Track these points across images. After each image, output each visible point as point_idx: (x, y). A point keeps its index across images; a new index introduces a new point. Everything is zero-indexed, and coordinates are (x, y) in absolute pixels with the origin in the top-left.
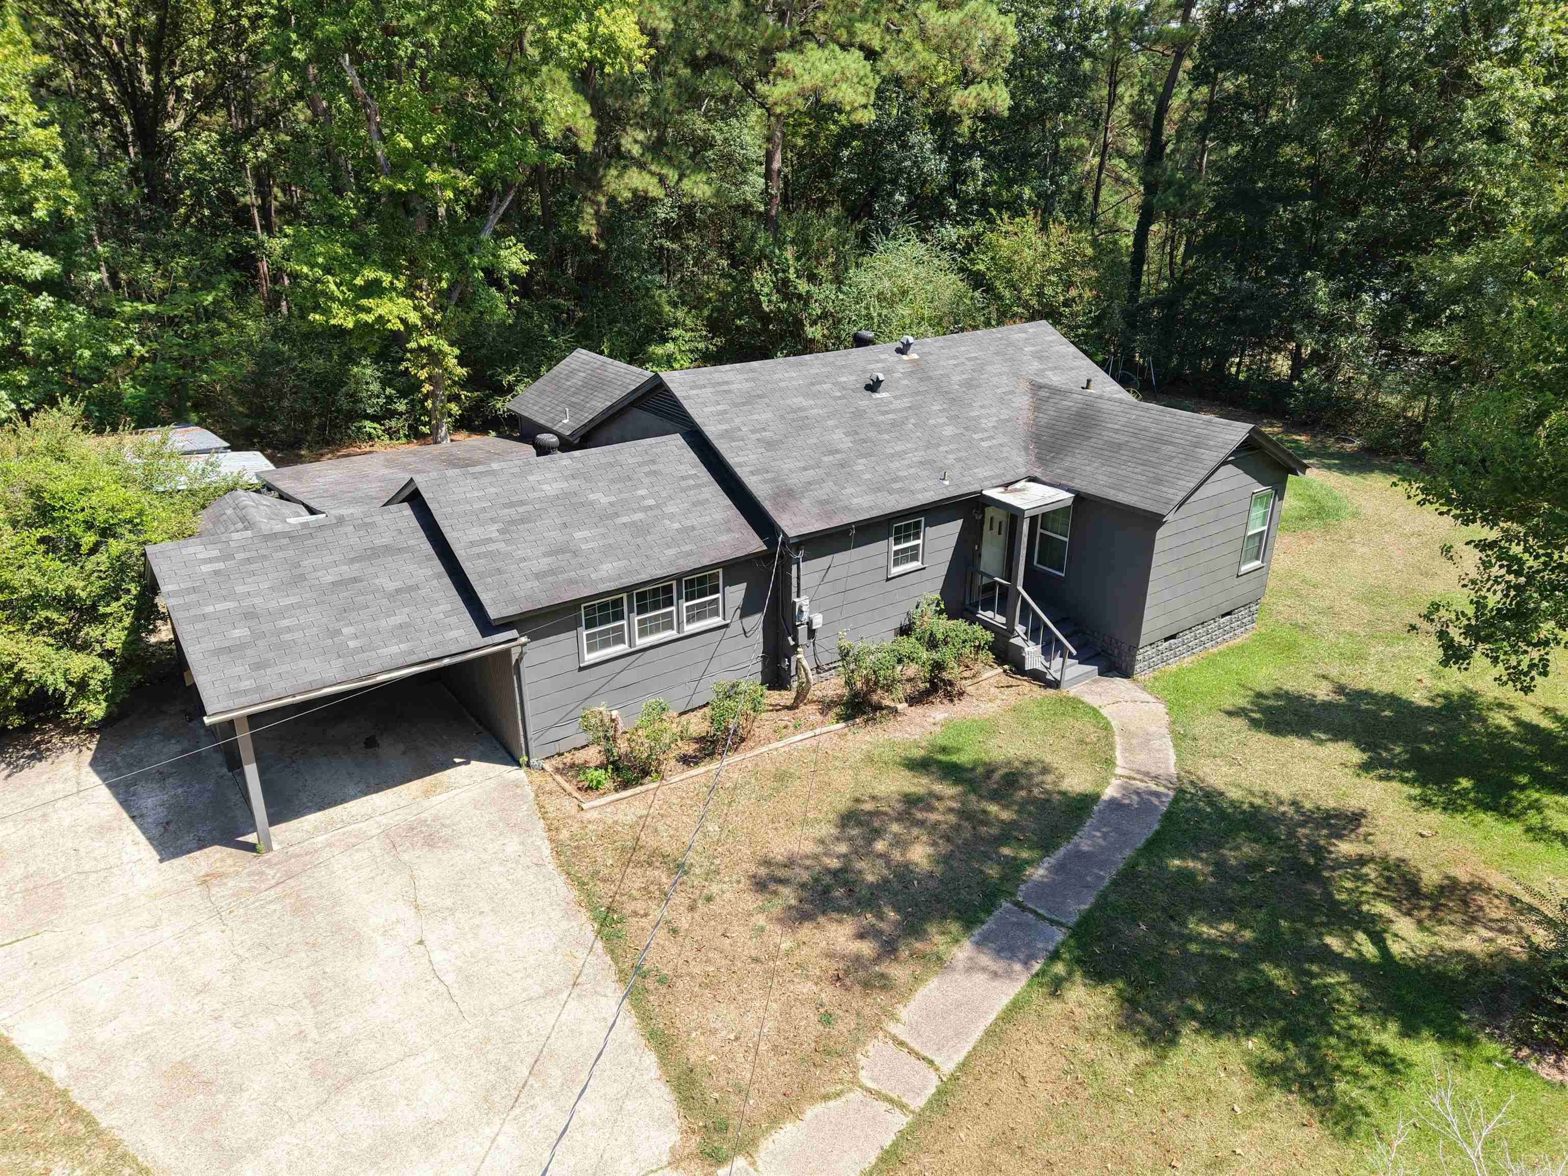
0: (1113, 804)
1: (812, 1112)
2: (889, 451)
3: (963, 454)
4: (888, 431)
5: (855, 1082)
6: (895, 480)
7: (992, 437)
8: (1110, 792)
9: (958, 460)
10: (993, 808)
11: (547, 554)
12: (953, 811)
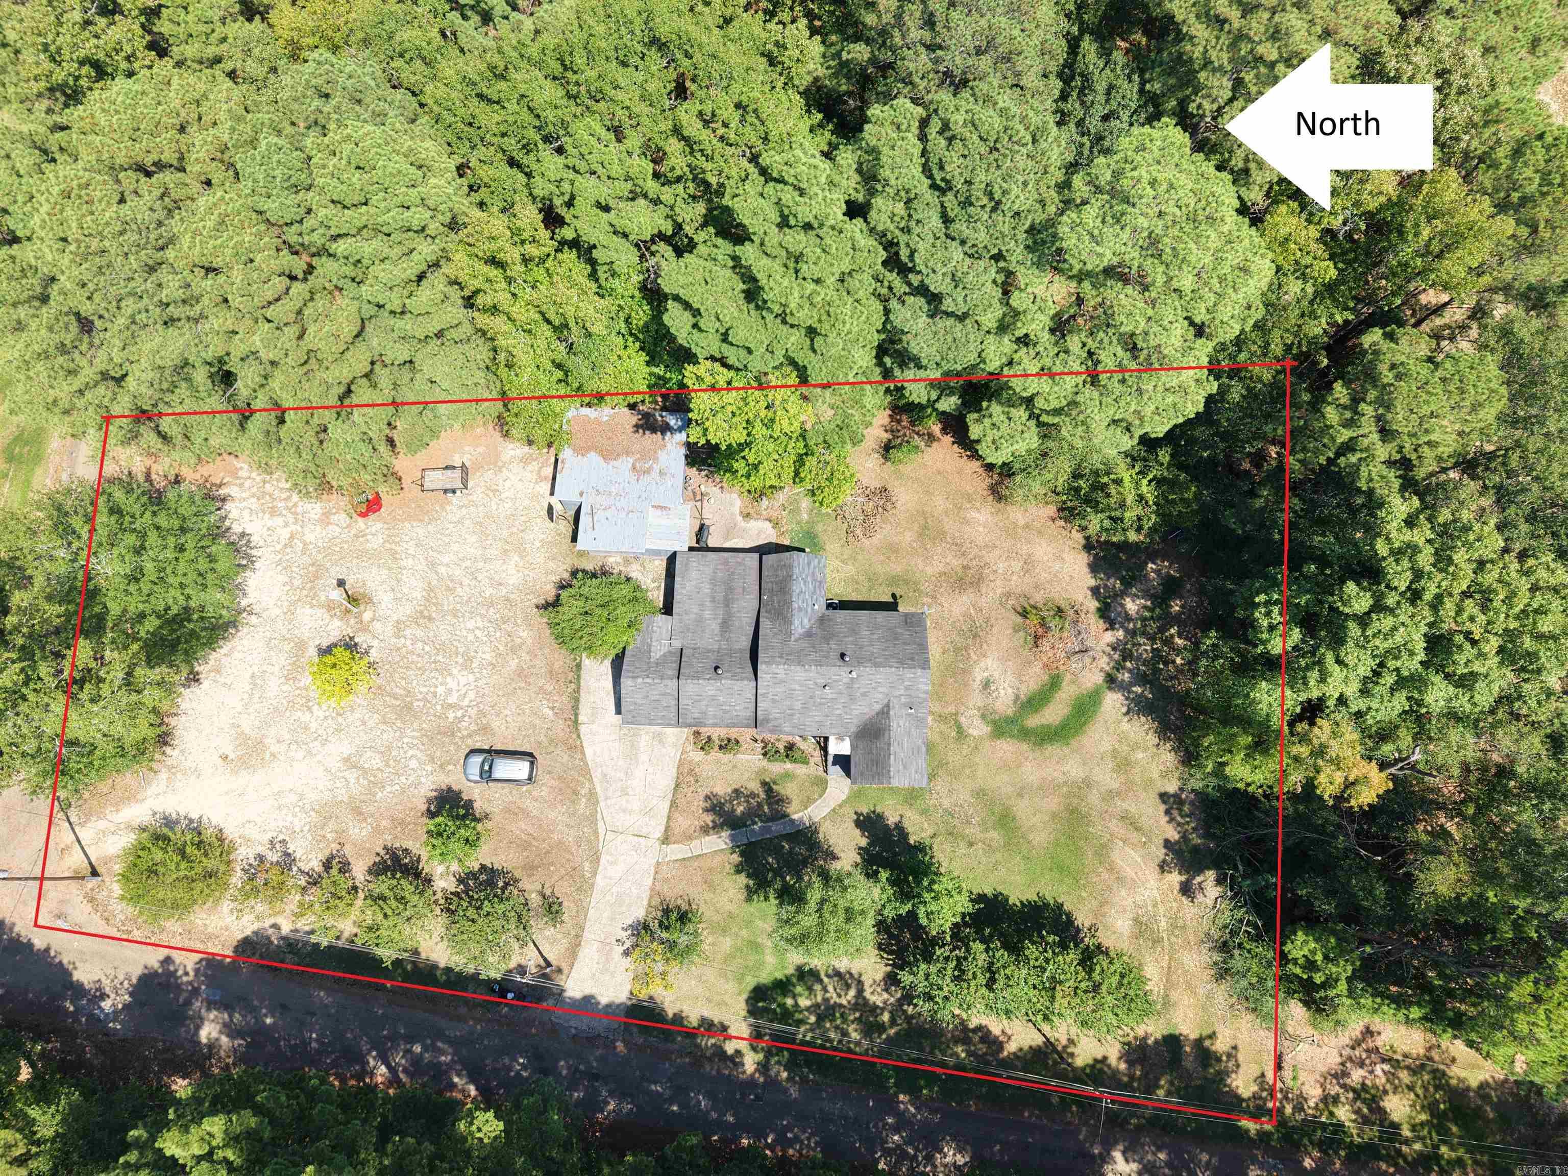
0: (793, 821)
1: (681, 845)
2: (810, 714)
3: (834, 722)
4: (816, 706)
5: (689, 845)
6: (803, 725)
7: (850, 719)
8: (795, 817)
9: (831, 724)
10: (766, 807)
11: (699, 713)
12: (757, 802)
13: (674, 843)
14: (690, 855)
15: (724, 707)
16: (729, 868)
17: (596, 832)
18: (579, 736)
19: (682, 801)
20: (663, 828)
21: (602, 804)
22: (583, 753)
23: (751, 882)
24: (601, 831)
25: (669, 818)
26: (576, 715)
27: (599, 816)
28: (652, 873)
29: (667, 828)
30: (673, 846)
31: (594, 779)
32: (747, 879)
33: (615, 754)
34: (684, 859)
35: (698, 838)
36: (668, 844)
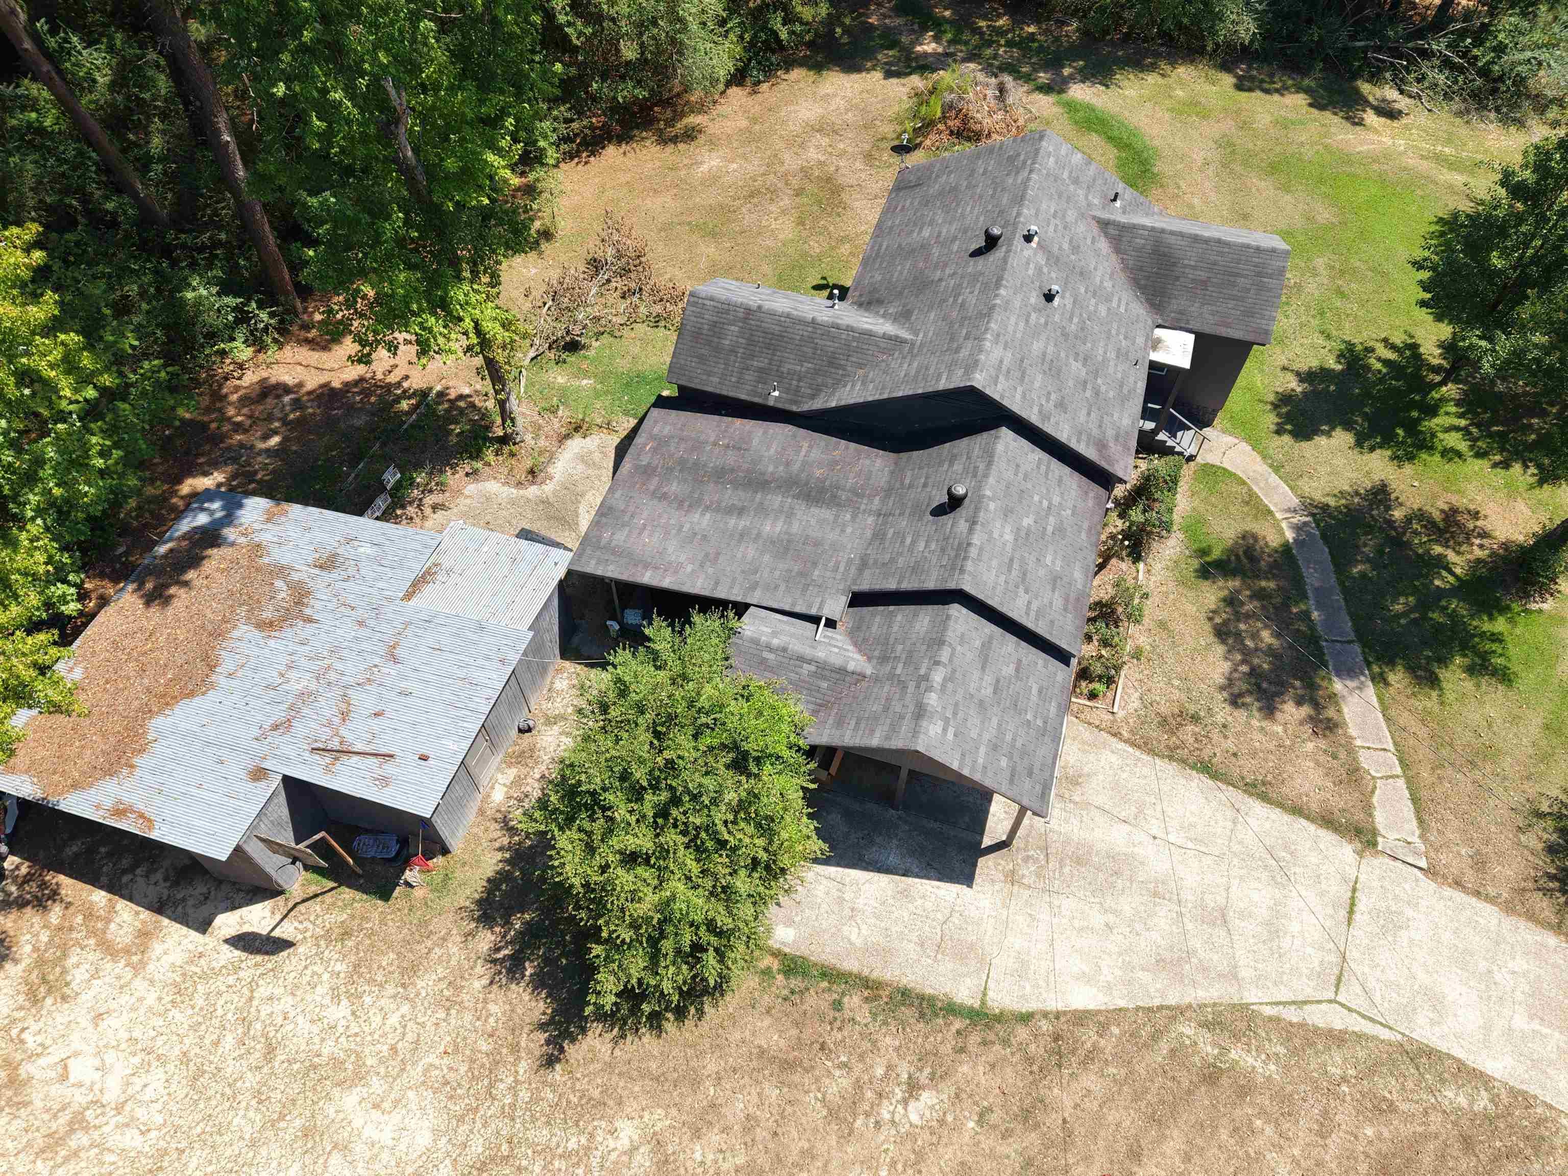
0: (1297, 542)
1: (1375, 800)
2: (1099, 358)
3: (1123, 329)
4: (1085, 338)
5: (1373, 778)
6: (1121, 385)
7: (1120, 299)
8: (1289, 535)
10: (1263, 583)
11: (1053, 591)
12: (1251, 597)
13: (1371, 815)
14: (1401, 783)
15: (1050, 529)
16: (1427, 700)
17: (1339, 1038)
18: (1025, 1018)
19: (1247, 767)
20: (1327, 837)
21: (1251, 996)
22: (1081, 1018)
23: (1459, 661)
24: (1337, 1020)
25: (1297, 811)
26: (952, 1009)
27: (1292, 1015)
28: (1459, 896)
29: (1327, 821)
30: (1380, 818)
31: (1172, 1001)
32: (1452, 667)
33: (1097, 919)
34: (1415, 800)
35: (1351, 751)
36: (1374, 832)
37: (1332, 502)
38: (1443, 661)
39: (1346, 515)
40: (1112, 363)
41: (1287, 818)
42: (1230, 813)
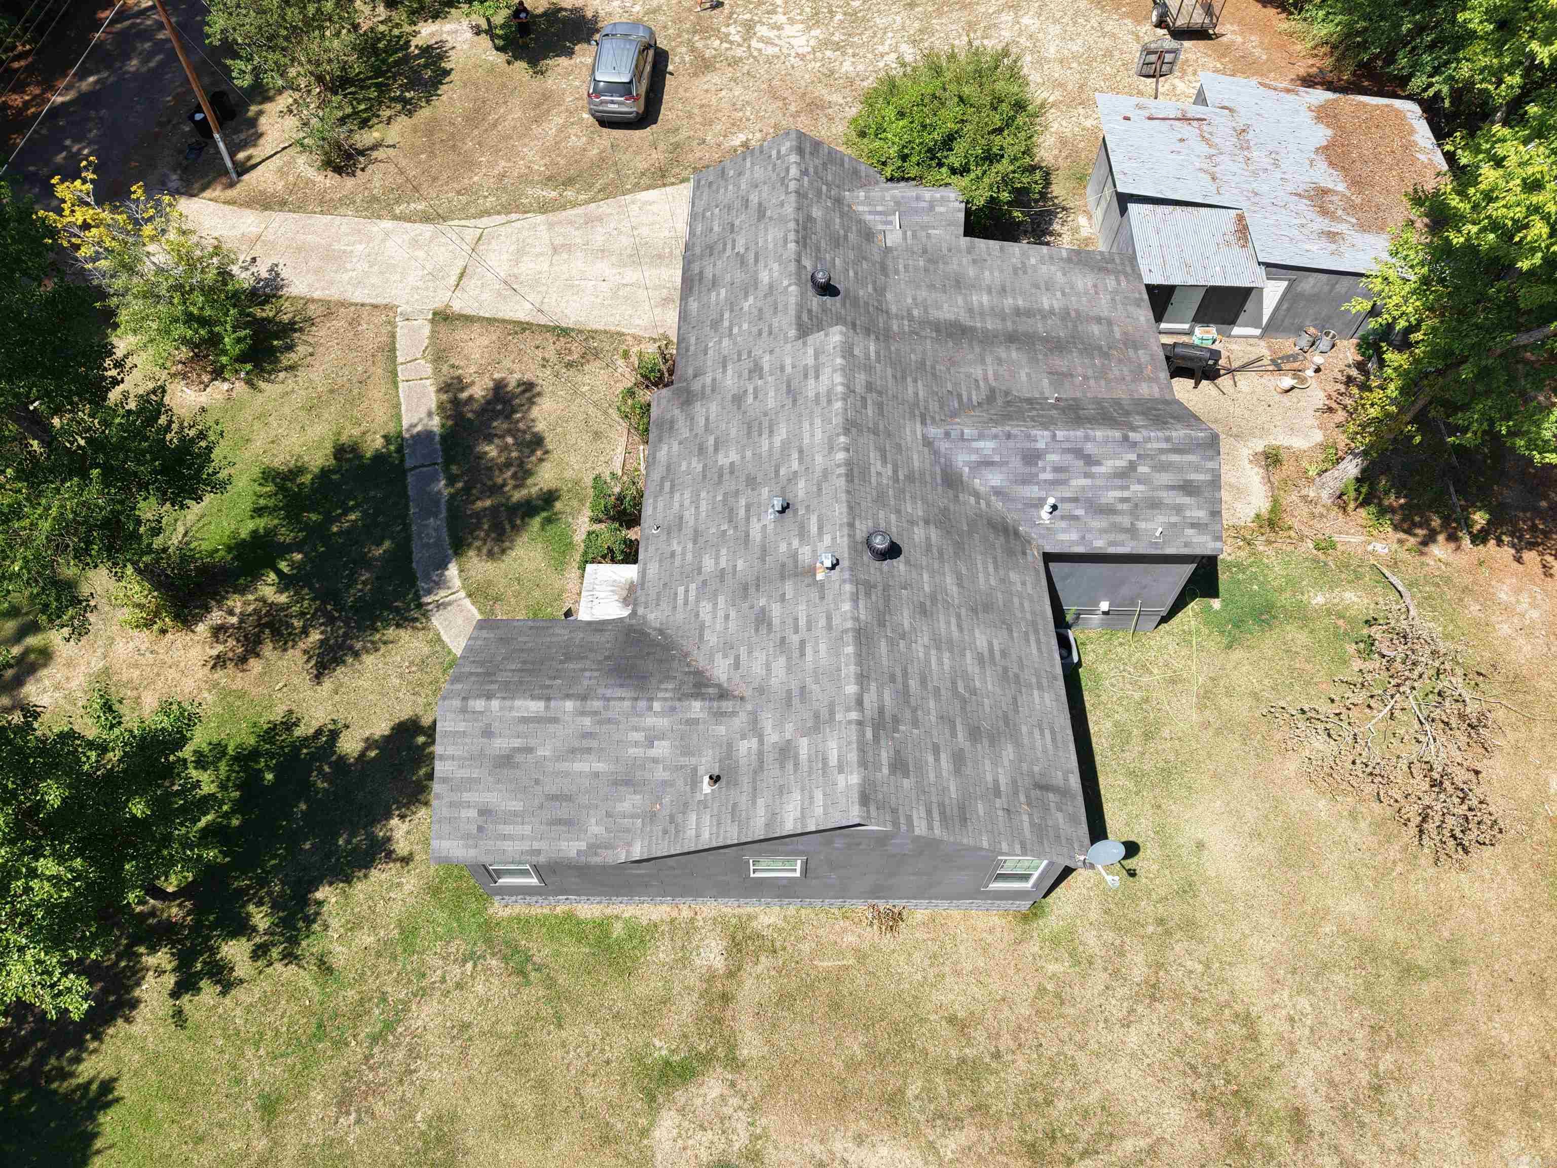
2: (703, 494)
3: (678, 562)
4: (725, 501)
6: (672, 487)
7: (686, 603)
9: (673, 554)
10: (488, 503)
12: (504, 485)
13: (433, 331)
14: (400, 360)
15: (727, 315)
16: (350, 433)
17: (487, 213)
19: (528, 341)
20: (470, 312)
21: (540, 218)
23: (307, 479)
24: (485, 221)
25: (492, 321)
27: (514, 216)
28: (379, 301)
29: (468, 319)
30: (427, 330)
31: (593, 205)
32: (316, 470)
33: (644, 231)
34: (393, 350)
35: (437, 371)
36: (432, 321)
37: (391, 632)
38: (324, 473)
39: (379, 618)
40: (687, 503)
41: (500, 315)
42: (545, 308)
